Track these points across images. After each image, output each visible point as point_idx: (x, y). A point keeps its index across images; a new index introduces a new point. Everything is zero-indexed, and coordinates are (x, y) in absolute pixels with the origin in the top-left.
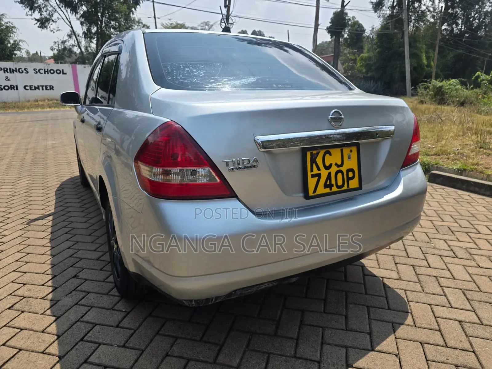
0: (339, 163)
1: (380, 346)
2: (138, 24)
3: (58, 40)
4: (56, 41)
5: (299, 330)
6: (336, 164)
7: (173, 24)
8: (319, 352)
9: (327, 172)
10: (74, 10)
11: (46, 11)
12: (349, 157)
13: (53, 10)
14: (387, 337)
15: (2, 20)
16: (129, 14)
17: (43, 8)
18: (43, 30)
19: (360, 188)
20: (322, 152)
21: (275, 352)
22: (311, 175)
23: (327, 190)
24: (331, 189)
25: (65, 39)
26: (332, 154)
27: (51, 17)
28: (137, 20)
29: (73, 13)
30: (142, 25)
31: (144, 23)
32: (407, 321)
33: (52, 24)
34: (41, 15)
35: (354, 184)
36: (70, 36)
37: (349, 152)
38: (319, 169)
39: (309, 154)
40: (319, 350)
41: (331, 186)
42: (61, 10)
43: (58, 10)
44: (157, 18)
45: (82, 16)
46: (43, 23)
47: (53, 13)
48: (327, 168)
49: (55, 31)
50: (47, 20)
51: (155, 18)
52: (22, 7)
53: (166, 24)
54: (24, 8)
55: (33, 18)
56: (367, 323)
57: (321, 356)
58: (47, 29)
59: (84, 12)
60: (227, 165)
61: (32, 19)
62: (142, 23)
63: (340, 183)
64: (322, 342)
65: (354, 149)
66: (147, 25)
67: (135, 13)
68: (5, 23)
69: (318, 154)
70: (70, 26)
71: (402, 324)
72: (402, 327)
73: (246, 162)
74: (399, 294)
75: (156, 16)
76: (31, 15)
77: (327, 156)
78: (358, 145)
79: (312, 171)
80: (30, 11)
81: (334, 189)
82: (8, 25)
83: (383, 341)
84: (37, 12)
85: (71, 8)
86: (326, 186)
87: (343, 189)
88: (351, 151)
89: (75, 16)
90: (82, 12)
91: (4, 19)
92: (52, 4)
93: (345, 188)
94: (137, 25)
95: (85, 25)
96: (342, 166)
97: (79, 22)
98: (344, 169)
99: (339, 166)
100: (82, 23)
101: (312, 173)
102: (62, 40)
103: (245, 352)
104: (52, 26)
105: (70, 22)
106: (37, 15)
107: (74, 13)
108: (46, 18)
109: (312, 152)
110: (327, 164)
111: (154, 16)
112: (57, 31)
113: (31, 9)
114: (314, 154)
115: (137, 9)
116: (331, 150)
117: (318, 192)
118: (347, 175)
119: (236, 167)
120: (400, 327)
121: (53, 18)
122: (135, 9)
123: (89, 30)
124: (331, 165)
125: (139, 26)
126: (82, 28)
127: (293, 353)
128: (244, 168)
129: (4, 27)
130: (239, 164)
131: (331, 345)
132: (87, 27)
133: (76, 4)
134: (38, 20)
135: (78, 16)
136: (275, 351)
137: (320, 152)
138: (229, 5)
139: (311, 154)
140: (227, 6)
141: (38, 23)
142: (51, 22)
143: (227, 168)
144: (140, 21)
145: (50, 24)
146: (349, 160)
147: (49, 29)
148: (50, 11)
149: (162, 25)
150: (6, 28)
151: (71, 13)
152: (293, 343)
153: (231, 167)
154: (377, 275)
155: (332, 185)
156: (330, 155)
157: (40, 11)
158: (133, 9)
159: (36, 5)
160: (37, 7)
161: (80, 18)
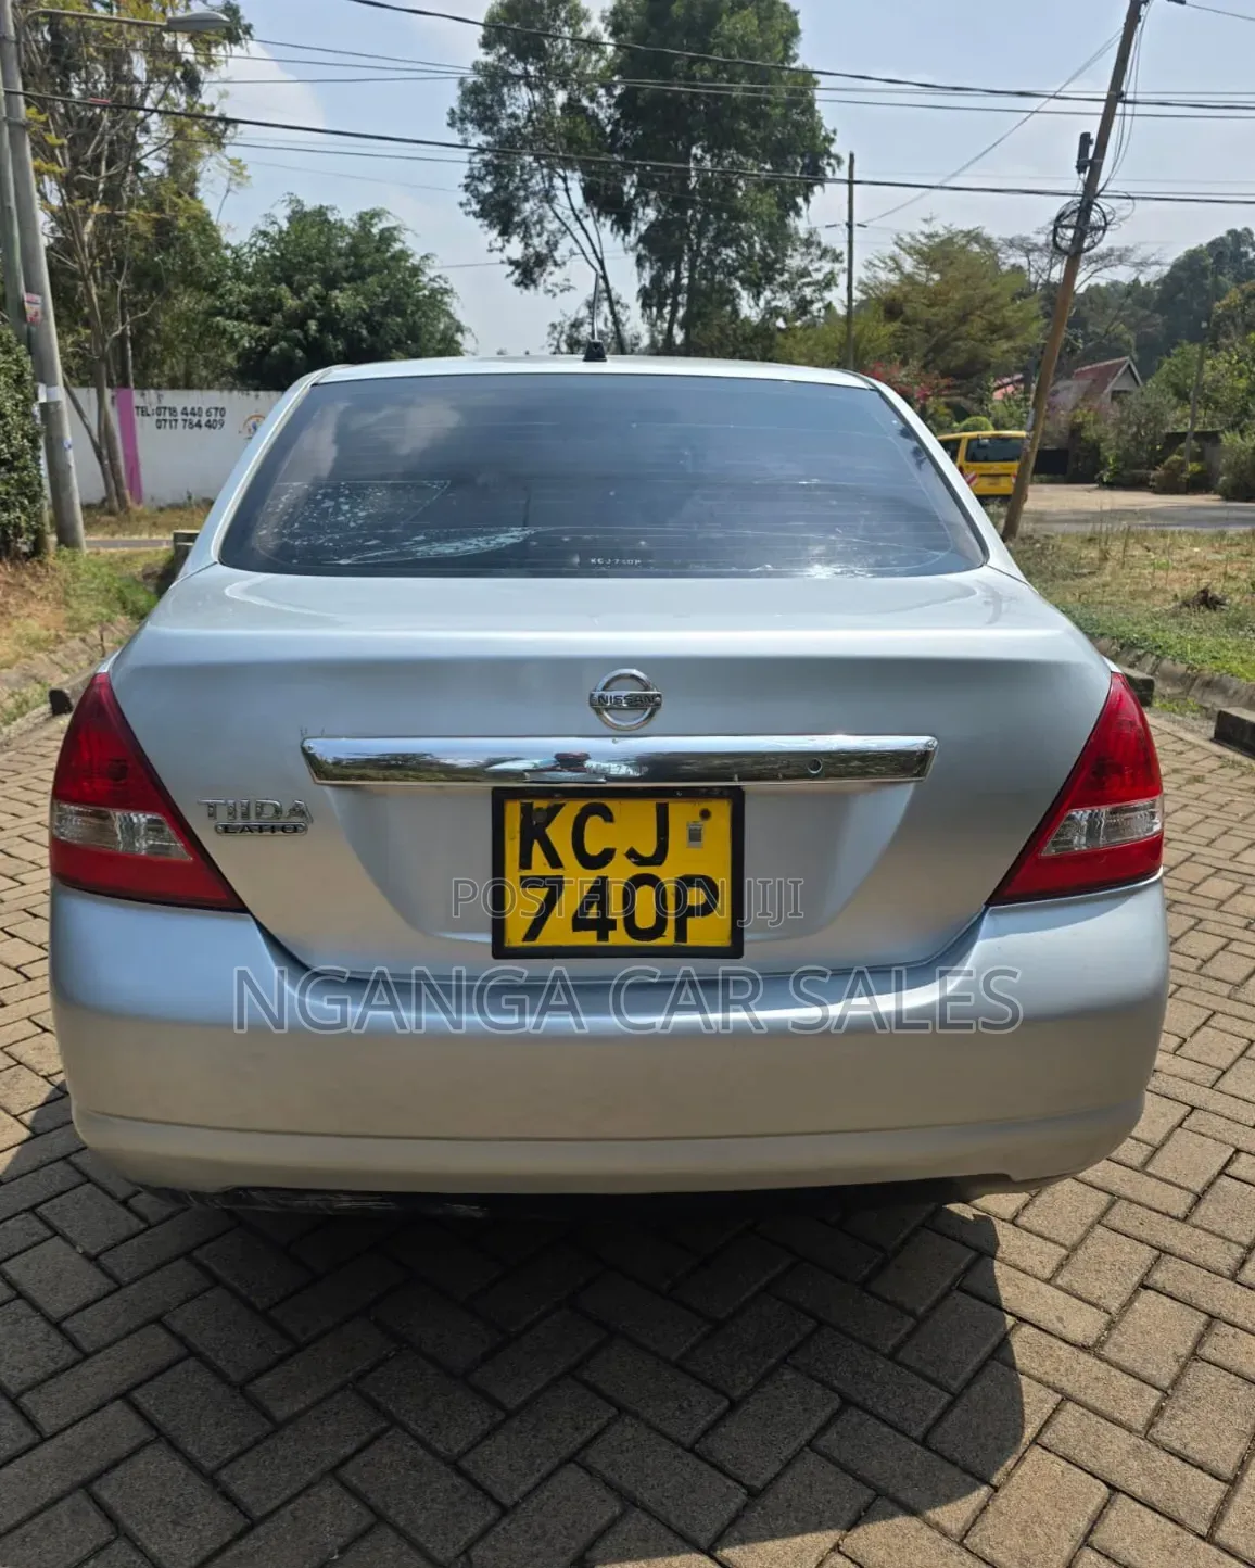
0: (648, 849)
1: (746, 1548)
2: (804, 250)
3: (561, 319)
4: (556, 321)
5: (546, 1388)
6: (632, 854)
7: (936, 235)
8: (533, 1480)
9: (591, 876)
10: (623, 222)
11: (539, 235)
12: (695, 836)
13: (560, 231)
14: (803, 1531)
15: (423, 272)
16: (782, 218)
17: (534, 224)
18: (525, 292)
19: (735, 949)
20: (572, 809)
21: (413, 1426)
22: (522, 878)
23: (589, 938)
24: (603, 936)
25: (580, 316)
26: (615, 815)
27: (551, 251)
28: (803, 234)
29: (618, 230)
30: (819, 253)
31: (823, 245)
32: (945, 1509)
33: (551, 273)
34: (527, 246)
35: (709, 930)
36: (592, 306)
37: (698, 818)
38: (555, 862)
39: (513, 811)
40: (538, 1475)
41: (604, 926)
42: (583, 228)
43: (575, 227)
44: (859, 225)
45: (642, 239)
46: (528, 272)
47: (559, 235)
48: (588, 862)
49: (557, 290)
50: (541, 261)
51: (850, 225)
52: (481, 226)
53: (913, 237)
54: (486, 229)
55: (505, 259)
56: (787, 1452)
57: (527, 1496)
58: (536, 286)
59: (652, 226)
60: (212, 815)
61: (502, 262)
62: (819, 244)
63: (645, 919)
64: (577, 1453)
65: (721, 811)
66: (834, 250)
67: (804, 212)
68: (431, 280)
69: (552, 812)
70: (601, 272)
71: (912, 1512)
72: (902, 1521)
73: (269, 812)
74: (1021, 1404)
75: (856, 220)
76: (501, 250)
77: (594, 824)
78: (737, 799)
79: (525, 862)
80: (500, 239)
81: (618, 937)
82: (436, 285)
83: (773, 1536)
84: (515, 239)
85: (614, 217)
86: (579, 923)
87: (659, 942)
88: (705, 814)
89: (623, 239)
90: (643, 228)
91: (427, 271)
92: (559, 210)
93: (668, 938)
94: (803, 254)
95: (648, 264)
96: (660, 864)
97: (632, 257)
98: (668, 873)
99: (641, 861)
100: (640, 262)
101: (526, 873)
102: (573, 319)
103: (342, 1387)
104: (552, 276)
105: (601, 262)
106: (515, 249)
107: (622, 232)
108: (538, 255)
109: (531, 804)
110: (593, 848)
111: (846, 219)
112: (562, 291)
113: (503, 233)
114: (539, 809)
115: (812, 199)
116: (612, 804)
117: (546, 938)
118: (680, 897)
119: (240, 822)
120: (892, 1516)
121: (557, 255)
122: (807, 200)
123: (657, 280)
124: (607, 856)
125: (809, 254)
126: (640, 275)
127: (456, 1450)
128: (261, 829)
129: (426, 293)
130: (246, 815)
131: (590, 1473)
132: (654, 272)
133: (631, 201)
134: (515, 263)
135: (632, 238)
136: (416, 1422)
137: (562, 806)
138: (1096, 160)
139: (527, 811)
140: (1091, 162)
141: (517, 273)
142: (550, 268)
143: (213, 823)
144: (814, 238)
145: (545, 275)
146: (689, 847)
147: (541, 288)
148: (553, 233)
149: (896, 244)
150: (430, 297)
151: (612, 230)
152: (488, 1421)
153: (223, 819)
154: (1004, 1304)
155: (612, 925)
156: (608, 816)
157: (526, 238)
158: (800, 200)
159: (516, 219)
160: (519, 225)
161: (637, 245)
